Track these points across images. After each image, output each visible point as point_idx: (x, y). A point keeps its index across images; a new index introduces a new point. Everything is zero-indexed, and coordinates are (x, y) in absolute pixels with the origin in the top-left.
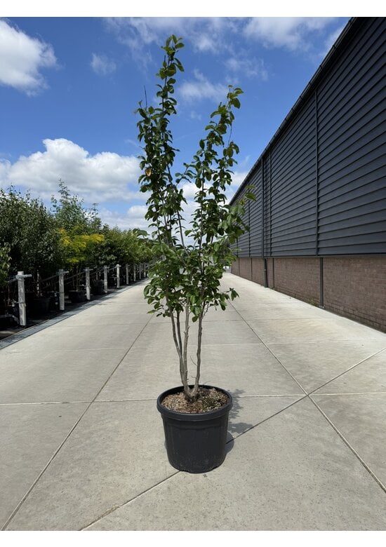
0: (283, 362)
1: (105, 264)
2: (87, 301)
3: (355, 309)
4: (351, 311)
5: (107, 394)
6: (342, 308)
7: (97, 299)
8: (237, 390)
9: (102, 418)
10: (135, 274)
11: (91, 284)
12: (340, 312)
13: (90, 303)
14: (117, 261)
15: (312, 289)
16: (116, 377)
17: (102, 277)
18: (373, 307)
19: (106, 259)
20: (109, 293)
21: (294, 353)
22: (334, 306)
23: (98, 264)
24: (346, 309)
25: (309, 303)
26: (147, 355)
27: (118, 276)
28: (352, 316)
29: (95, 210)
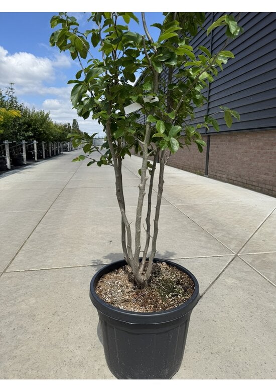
0: (196, 220)
1: (23, 139)
2: (8, 170)
3: (238, 176)
4: (233, 178)
5: (21, 261)
6: (224, 176)
7: (17, 169)
8: (167, 252)
9: (15, 295)
10: (50, 151)
11: (11, 155)
12: (223, 179)
13: (11, 172)
14: (34, 137)
15: (198, 162)
16: (32, 241)
17: (22, 151)
18: (256, 174)
19: (24, 136)
20: (27, 165)
21: (202, 213)
22: (218, 175)
23: (17, 139)
24: (230, 177)
25: (195, 173)
26: (65, 217)
27: (35, 151)
28: (235, 182)
29: (12, 89)
